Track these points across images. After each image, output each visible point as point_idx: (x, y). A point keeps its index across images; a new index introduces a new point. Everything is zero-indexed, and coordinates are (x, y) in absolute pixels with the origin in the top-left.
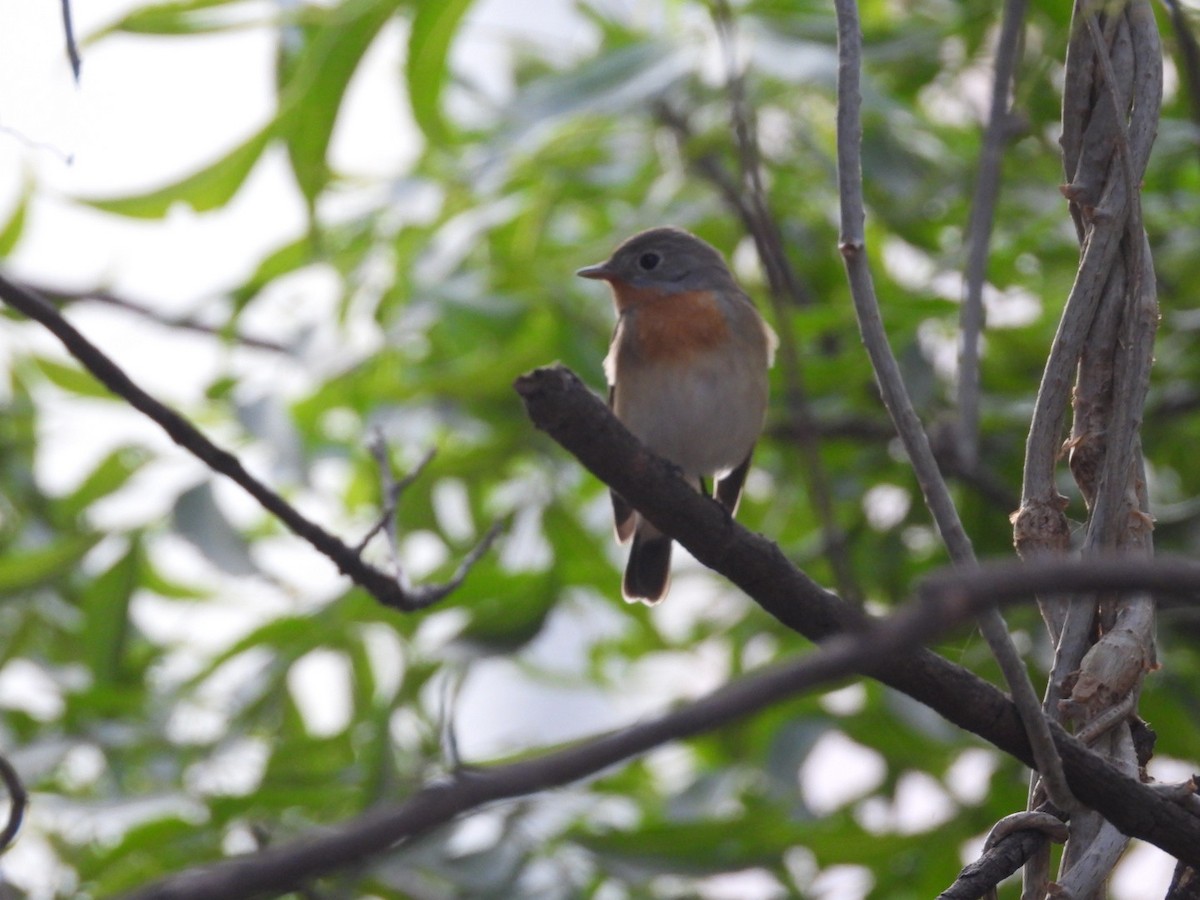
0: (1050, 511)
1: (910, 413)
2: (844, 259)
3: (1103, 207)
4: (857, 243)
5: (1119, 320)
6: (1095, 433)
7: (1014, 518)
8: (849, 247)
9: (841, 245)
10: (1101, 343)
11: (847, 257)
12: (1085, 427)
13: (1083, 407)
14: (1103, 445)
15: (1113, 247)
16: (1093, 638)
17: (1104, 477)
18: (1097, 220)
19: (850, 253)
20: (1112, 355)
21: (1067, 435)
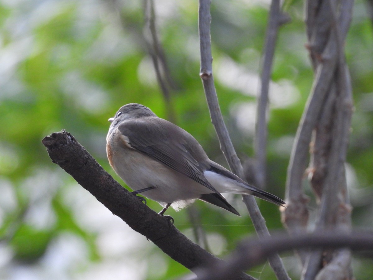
0: (300, 204)
1: (234, 156)
2: (202, 81)
3: (326, 55)
4: (209, 73)
5: (334, 110)
6: (322, 165)
7: (282, 208)
8: (205, 75)
9: (201, 74)
10: (325, 121)
11: (204, 80)
12: (317, 163)
13: (316, 153)
14: (326, 172)
15: (331, 74)
16: (321, 266)
17: (326, 187)
18: (323, 61)
19: (205, 78)
20: (330, 128)
21: (307, 166)
